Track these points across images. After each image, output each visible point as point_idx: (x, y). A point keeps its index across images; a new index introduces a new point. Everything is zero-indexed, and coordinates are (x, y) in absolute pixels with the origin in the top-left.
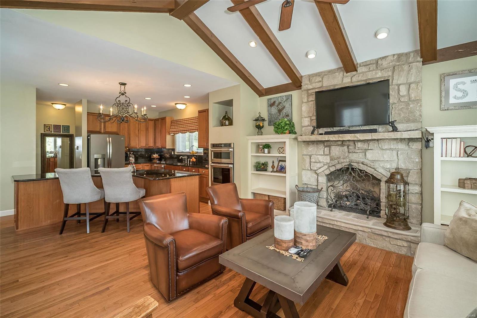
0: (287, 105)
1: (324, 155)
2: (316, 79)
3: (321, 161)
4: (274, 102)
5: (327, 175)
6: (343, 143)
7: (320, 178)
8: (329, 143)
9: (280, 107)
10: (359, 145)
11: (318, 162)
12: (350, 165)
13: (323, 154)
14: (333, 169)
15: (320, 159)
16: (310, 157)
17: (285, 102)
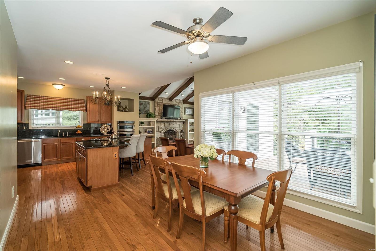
0: (148, 106)
1: (163, 126)
2: (160, 99)
4: (142, 103)
5: (164, 133)
6: (168, 122)
7: (162, 134)
8: (164, 122)
9: (145, 106)
10: (172, 123)
11: (161, 129)
12: (171, 129)
14: (166, 131)
16: (158, 127)
17: (147, 105)
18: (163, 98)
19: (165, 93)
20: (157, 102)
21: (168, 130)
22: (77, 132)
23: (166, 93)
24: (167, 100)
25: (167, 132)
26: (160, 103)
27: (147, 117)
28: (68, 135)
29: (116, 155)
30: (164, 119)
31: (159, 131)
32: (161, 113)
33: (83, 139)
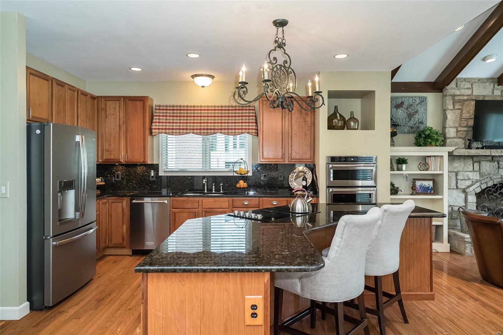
0: (421, 110)
1: (474, 171)
2: (465, 85)
3: (471, 178)
4: (402, 103)
5: (476, 194)
6: (493, 158)
7: (469, 197)
8: (478, 159)
9: (410, 110)
11: (467, 180)
13: (472, 170)
14: (484, 187)
15: (470, 176)
16: (457, 175)
17: (419, 105)
18: (475, 79)
19: (484, 59)
20: (450, 95)
21: (495, 185)
22: (238, 185)
23: (488, 61)
24: (488, 84)
25: (490, 190)
26: (462, 98)
27: (418, 144)
28: (222, 191)
29: (254, 307)
30: (478, 148)
31: (459, 186)
32: (465, 129)
33: (246, 203)
